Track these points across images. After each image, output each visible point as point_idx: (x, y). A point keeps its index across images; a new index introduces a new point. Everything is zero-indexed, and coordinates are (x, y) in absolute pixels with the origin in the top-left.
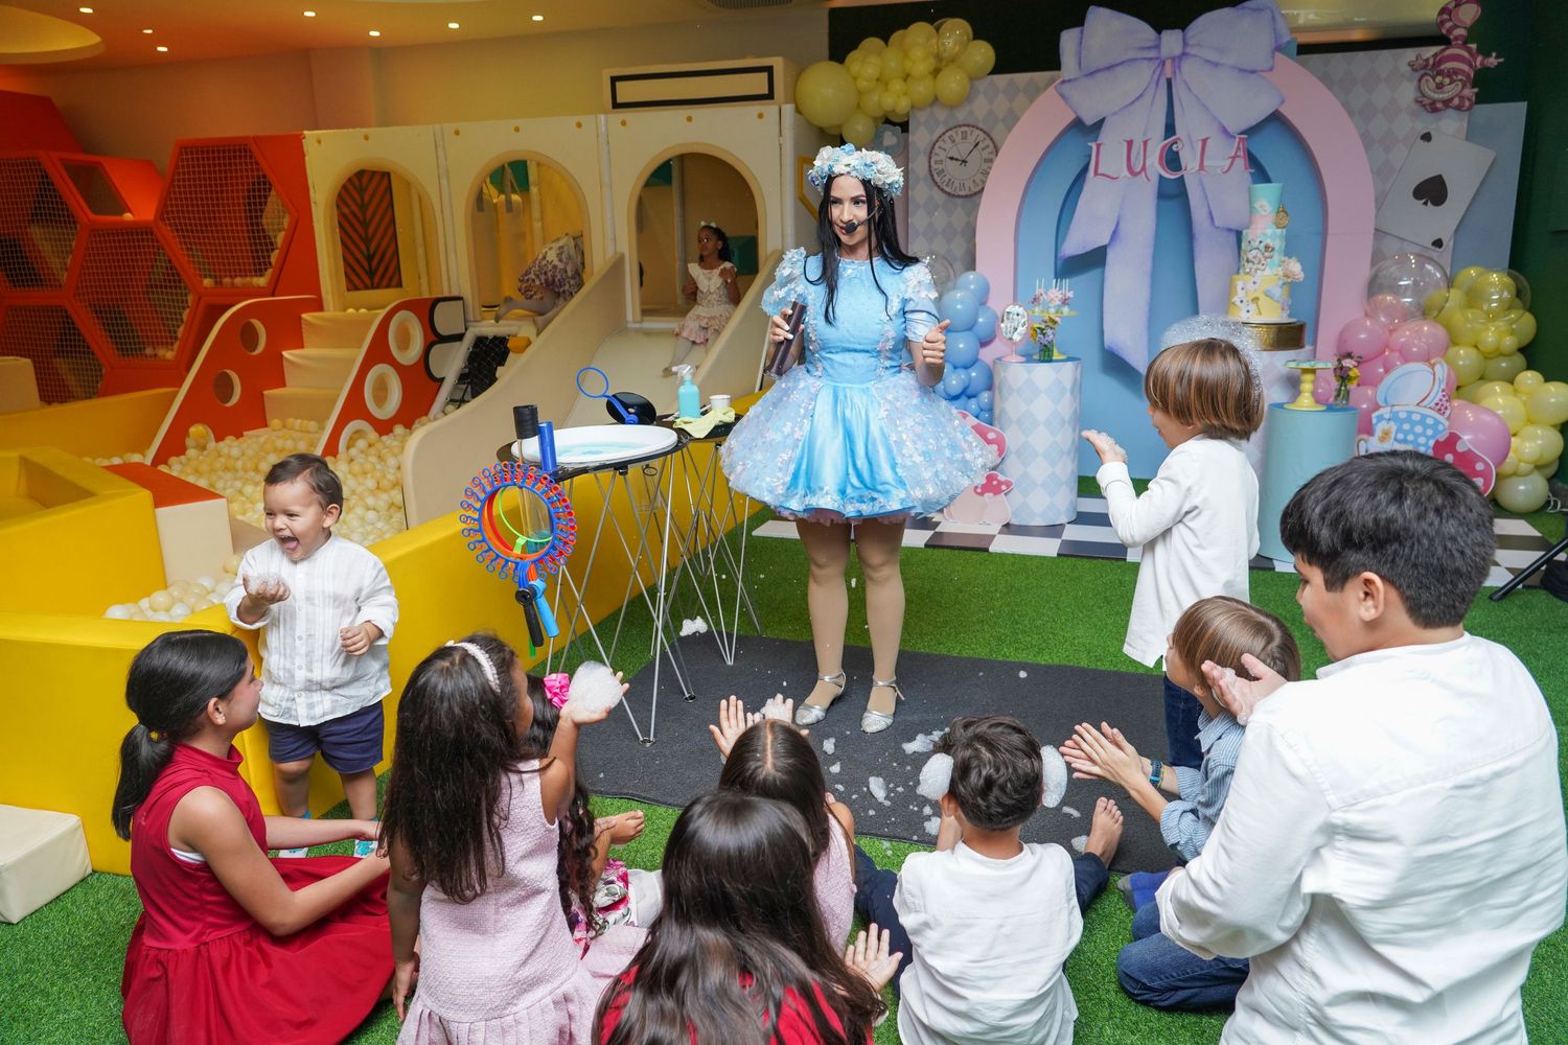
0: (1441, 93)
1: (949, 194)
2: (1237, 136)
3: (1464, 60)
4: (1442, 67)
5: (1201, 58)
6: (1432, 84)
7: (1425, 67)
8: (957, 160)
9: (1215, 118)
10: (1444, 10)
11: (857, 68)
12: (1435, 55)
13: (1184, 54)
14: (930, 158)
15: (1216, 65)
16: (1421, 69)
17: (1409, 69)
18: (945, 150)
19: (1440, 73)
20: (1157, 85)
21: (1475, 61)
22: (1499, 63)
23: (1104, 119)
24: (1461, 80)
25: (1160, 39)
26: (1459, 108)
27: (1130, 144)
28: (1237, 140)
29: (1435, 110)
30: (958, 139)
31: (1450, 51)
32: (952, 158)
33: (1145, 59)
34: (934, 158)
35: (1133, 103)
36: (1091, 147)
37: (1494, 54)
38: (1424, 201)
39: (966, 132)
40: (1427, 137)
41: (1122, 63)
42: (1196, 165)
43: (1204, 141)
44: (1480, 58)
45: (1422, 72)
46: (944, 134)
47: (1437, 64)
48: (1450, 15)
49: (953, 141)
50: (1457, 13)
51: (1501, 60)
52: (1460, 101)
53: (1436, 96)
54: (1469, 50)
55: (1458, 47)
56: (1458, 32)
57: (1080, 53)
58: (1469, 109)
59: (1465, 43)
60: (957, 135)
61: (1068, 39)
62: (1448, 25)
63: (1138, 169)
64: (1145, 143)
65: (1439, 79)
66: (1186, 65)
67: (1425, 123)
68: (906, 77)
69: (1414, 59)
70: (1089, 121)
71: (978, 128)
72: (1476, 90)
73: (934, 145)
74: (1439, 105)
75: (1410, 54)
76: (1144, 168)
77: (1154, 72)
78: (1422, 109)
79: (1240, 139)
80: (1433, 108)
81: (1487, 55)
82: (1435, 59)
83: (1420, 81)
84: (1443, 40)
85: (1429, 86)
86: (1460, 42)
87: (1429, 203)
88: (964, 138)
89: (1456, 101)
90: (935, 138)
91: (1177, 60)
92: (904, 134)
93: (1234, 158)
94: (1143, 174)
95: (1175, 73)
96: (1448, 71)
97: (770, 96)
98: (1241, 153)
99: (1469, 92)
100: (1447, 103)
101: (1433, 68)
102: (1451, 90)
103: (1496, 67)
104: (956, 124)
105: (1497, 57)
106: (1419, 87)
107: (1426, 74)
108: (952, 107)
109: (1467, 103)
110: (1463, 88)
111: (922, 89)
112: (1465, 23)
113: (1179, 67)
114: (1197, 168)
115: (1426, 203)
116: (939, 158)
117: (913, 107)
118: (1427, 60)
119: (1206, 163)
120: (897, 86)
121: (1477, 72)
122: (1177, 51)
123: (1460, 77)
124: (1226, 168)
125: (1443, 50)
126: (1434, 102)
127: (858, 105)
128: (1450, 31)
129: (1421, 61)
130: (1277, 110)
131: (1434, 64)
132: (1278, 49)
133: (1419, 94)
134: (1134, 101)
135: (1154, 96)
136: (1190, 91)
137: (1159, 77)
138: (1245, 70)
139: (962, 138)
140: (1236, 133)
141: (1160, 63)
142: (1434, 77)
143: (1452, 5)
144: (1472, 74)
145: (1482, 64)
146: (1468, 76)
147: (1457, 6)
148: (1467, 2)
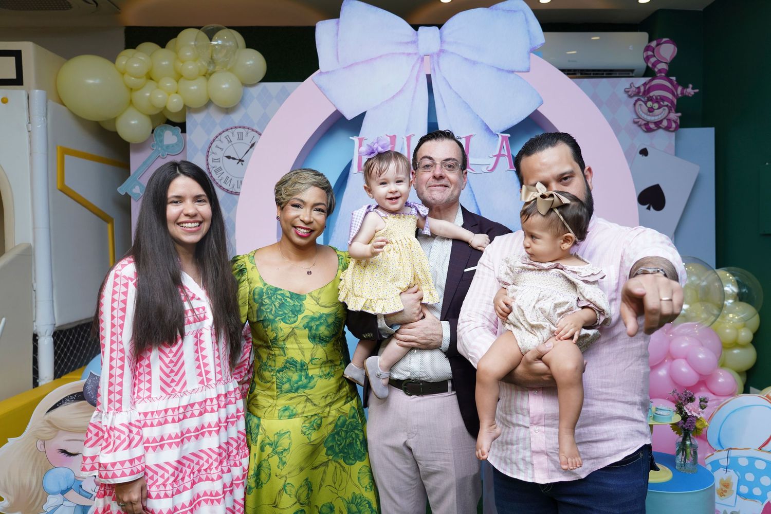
0: (653, 116)
1: (227, 191)
2: (500, 135)
4: (651, 94)
5: (459, 55)
6: (645, 109)
7: (638, 94)
8: (234, 159)
9: (477, 117)
10: (647, 49)
11: (124, 63)
12: (645, 84)
13: (441, 51)
14: (207, 156)
15: (474, 63)
16: (635, 95)
17: (625, 96)
18: (222, 149)
20: (417, 80)
21: (676, 90)
22: (695, 93)
23: (363, 115)
24: (667, 106)
25: (417, 35)
26: (667, 129)
27: (394, 139)
28: (500, 138)
29: (649, 130)
30: (234, 139)
31: (656, 82)
32: (229, 157)
33: (404, 53)
34: (211, 156)
36: (353, 141)
37: (691, 86)
38: (647, 206)
39: (243, 134)
40: (644, 152)
41: (381, 57)
43: (468, 139)
44: (680, 89)
45: (636, 98)
46: (220, 134)
47: (646, 92)
48: (653, 52)
49: (230, 141)
50: (659, 49)
51: (697, 91)
52: (668, 123)
53: (649, 118)
54: (671, 82)
55: (661, 78)
57: (337, 45)
58: (676, 129)
59: (668, 74)
60: (233, 135)
61: (325, 32)
62: (653, 60)
64: (409, 138)
65: (649, 104)
66: (445, 61)
67: (643, 139)
68: (179, 77)
69: (628, 86)
70: (350, 115)
71: (253, 130)
72: (679, 114)
73: (212, 142)
74: (652, 126)
75: (624, 83)
77: (413, 66)
78: (639, 129)
79: (503, 138)
80: (647, 128)
82: (645, 88)
83: (635, 104)
84: (649, 72)
85: (642, 109)
86: (663, 74)
87: (652, 208)
88: (240, 138)
89: (665, 123)
90: (212, 139)
91: (435, 57)
92: (184, 134)
93: (499, 156)
95: (434, 70)
96: (657, 98)
97: (18, 81)
98: (505, 152)
100: (658, 124)
101: (643, 95)
102: (660, 114)
103: (693, 95)
104: (232, 126)
105: (693, 89)
106: (635, 111)
107: (639, 100)
108: (228, 110)
109: (674, 125)
110: (669, 113)
111: (195, 89)
112: (665, 59)
113: (439, 66)
115: (649, 208)
116: (216, 157)
117: (185, 106)
118: (639, 88)
120: (169, 83)
121: (678, 99)
122: (435, 47)
123: (666, 103)
124: (491, 167)
125: (651, 81)
126: (647, 124)
127: (131, 101)
128: (654, 65)
129: (634, 89)
130: (536, 112)
131: (645, 91)
132: (534, 51)
133: (635, 117)
134: (394, 96)
135: (415, 92)
136: (451, 88)
137: (419, 72)
138: (503, 70)
139: (238, 139)
140: (498, 132)
141: (418, 59)
142: (646, 104)
143: (654, 44)
144: (675, 101)
145: (682, 93)
146: (672, 102)
147: (658, 45)
148: (666, 42)
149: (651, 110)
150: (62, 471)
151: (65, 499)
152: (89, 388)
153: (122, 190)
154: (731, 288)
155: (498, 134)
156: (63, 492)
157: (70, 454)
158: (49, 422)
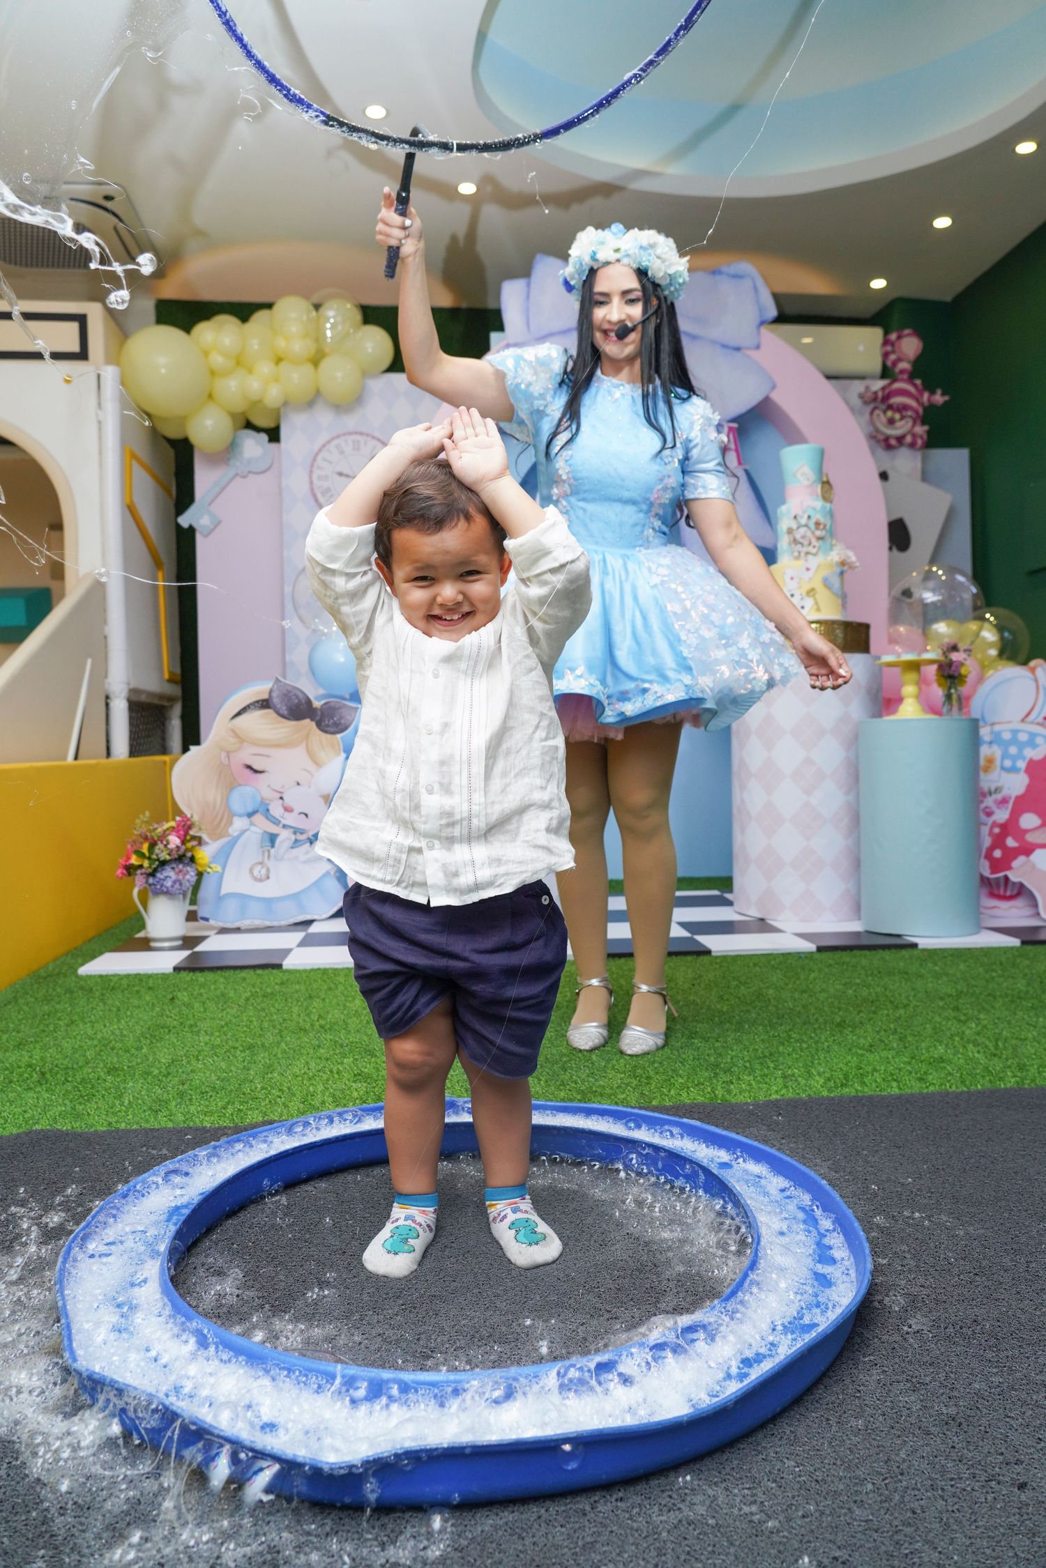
0: (894, 429)
2: (728, 425)
3: (910, 395)
4: (892, 401)
6: (883, 419)
7: (875, 399)
10: (885, 344)
12: (883, 389)
14: (311, 472)
16: (872, 402)
17: (857, 402)
18: (331, 463)
19: (890, 407)
21: (922, 395)
22: (945, 401)
24: (911, 417)
26: (912, 445)
29: (890, 446)
30: (347, 448)
31: (897, 385)
32: (340, 474)
34: (316, 473)
37: (939, 392)
39: (358, 442)
40: (885, 476)
44: (926, 395)
45: (872, 406)
46: (329, 442)
47: (886, 398)
48: (893, 348)
49: (342, 452)
50: (900, 344)
51: (947, 398)
52: (914, 439)
53: (890, 432)
54: (915, 386)
55: (902, 380)
56: (904, 365)
57: (529, 309)
58: (923, 448)
59: (912, 377)
60: (347, 443)
61: (512, 294)
62: (893, 357)
65: (889, 413)
67: (883, 460)
68: (279, 360)
69: (862, 391)
71: (374, 437)
72: (926, 428)
73: (317, 454)
74: (893, 442)
75: (858, 387)
78: (878, 445)
79: (730, 429)
80: (888, 444)
81: (932, 392)
82: (884, 393)
83: (872, 413)
84: (888, 373)
85: (881, 419)
86: (906, 376)
87: (897, 547)
88: (357, 448)
89: (909, 439)
90: (316, 447)
92: (276, 444)
96: (899, 407)
97: (82, 355)
98: (732, 445)
99: (921, 430)
100: (900, 439)
101: (880, 401)
102: (903, 426)
103: (943, 404)
104: (345, 431)
105: (943, 394)
106: (872, 421)
107: (876, 408)
108: (342, 408)
109: (919, 442)
110: (914, 425)
111: (297, 378)
112: (909, 355)
116: (323, 474)
117: (286, 404)
118: (876, 393)
120: (265, 368)
121: (925, 409)
123: (910, 413)
125: (890, 384)
126: (887, 439)
127: (210, 390)
128: (895, 363)
129: (869, 394)
130: (767, 397)
131: (884, 397)
133: (871, 428)
138: (727, 346)
139: (354, 449)
142: (885, 412)
143: (893, 336)
144: (921, 411)
145: (929, 400)
146: (917, 412)
147: (899, 337)
148: (908, 335)
149: (891, 422)
150: (247, 790)
151: (252, 824)
152: (275, 694)
153: (184, 521)
154: (989, 635)
156: (250, 815)
157: (256, 771)
158: (233, 731)
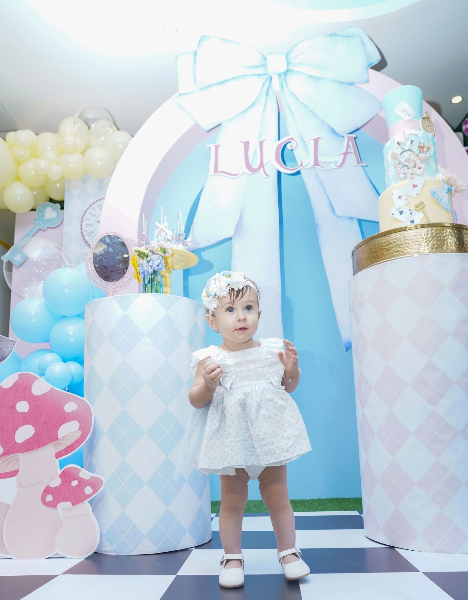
2: (346, 136)
5: (304, 74)
9: (323, 122)
13: (287, 71)
15: (318, 79)
20: (267, 94)
23: (219, 125)
25: (266, 59)
27: (246, 145)
28: (346, 139)
33: (254, 75)
35: (246, 110)
36: (209, 147)
41: (234, 78)
42: (311, 161)
43: (316, 141)
57: (195, 72)
63: (256, 166)
64: (261, 143)
66: (292, 80)
70: (207, 126)
76: (262, 165)
77: (263, 84)
79: (349, 138)
91: (283, 76)
93: (346, 154)
94: (261, 170)
95: (282, 86)
113: (286, 82)
114: (312, 163)
119: (320, 159)
122: (282, 68)
124: (339, 164)
132: (371, 66)
134: (246, 109)
135: (265, 105)
136: (298, 100)
137: (268, 88)
138: (344, 83)
140: (344, 133)
141: (267, 79)
155: (344, 135)
